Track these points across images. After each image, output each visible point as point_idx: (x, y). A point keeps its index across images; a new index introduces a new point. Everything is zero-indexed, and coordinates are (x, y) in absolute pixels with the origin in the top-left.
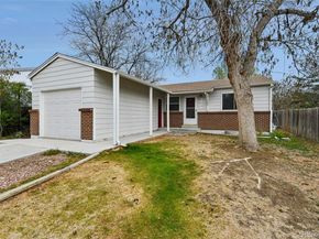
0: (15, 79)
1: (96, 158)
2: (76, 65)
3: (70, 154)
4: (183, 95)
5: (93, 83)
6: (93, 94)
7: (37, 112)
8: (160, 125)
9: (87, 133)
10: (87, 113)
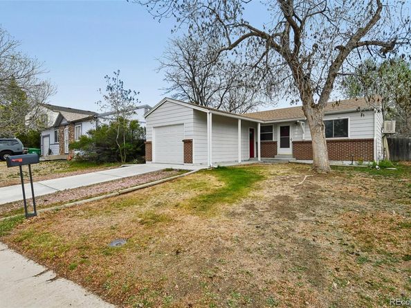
0: (133, 118)
1: (197, 172)
2: (178, 107)
3: (180, 170)
4: (276, 124)
5: (192, 120)
6: (192, 129)
7: (150, 143)
8: (252, 155)
9: (188, 158)
10: (188, 143)
